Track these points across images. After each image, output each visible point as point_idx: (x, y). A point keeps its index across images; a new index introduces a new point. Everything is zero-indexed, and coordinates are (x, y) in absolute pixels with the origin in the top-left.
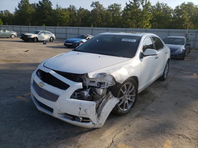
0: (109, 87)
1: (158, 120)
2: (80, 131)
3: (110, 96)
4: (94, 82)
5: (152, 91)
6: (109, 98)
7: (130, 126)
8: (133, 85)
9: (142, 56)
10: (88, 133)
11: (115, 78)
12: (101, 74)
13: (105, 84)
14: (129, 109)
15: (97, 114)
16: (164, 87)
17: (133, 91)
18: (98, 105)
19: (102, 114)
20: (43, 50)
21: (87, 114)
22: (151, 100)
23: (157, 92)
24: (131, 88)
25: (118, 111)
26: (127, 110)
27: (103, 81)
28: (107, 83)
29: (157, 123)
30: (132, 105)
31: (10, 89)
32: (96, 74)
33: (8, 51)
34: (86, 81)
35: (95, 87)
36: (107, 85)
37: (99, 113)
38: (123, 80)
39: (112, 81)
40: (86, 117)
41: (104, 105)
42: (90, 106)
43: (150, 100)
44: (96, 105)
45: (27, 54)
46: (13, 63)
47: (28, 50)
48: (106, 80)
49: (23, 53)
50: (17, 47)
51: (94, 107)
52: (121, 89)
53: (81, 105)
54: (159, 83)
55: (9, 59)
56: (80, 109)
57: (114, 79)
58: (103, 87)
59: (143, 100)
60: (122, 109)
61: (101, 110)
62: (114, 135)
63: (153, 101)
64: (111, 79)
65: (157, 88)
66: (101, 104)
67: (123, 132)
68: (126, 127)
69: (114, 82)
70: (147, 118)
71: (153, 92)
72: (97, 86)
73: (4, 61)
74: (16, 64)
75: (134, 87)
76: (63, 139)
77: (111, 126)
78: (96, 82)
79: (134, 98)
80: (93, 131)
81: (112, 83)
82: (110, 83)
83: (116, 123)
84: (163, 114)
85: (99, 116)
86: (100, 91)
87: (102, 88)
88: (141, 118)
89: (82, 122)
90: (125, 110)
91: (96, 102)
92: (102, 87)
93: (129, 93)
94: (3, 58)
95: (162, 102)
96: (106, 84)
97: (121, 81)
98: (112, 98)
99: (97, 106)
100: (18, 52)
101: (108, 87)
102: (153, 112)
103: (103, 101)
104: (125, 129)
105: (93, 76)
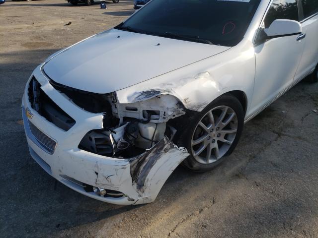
0: (171, 120)
1: (282, 188)
2: (107, 209)
3: (164, 145)
4: (136, 110)
5: (284, 109)
6: (163, 151)
7: (214, 202)
8: (233, 111)
9: (262, 38)
10: (122, 214)
11: (182, 102)
12: (148, 94)
13: (159, 114)
14: (219, 160)
15: (136, 184)
16: (311, 98)
17: (232, 121)
18: (135, 167)
19: (149, 183)
20: (96, 20)
21: (113, 185)
22: (277, 133)
23: (293, 114)
24: (227, 116)
25: (192, 167)
26: (215, 160)
27: (154, 108)
28: (165, 112)
29: (278, 196)
30: (227, 150)
31: (14, 105)
32: (135, 93)
33: (40, 24)
34: (116, 107)
35: (139, 121)
36: (163, 116)
37: (142, 182)
38: (203, 104)
39: (176, 107)
40: (112, 189)
41: (151, 165)
42: (117, 170)
43: (274, 132)
44: (131, 167)
45: (68, 29)
46: (39, 48)
47: (70, 23)
48: (162, 107)
49: (62, 27)
50: (57, 16)
51: (127, 171)
52: (201, 123)
53: (97, 166)
54: (303, 89)
55: (35, 41)
56: (97, 174)
57: (180, 104)
58: (156, 121)
59: (258, 133)
60: (204, 160)
61: (145, 175)
62: (175, 223)
63: (280, 135)
64: (172, 105)
65: (296, 100)
66: (144, 165)
67: (195, 218)
68: (204, 204)
69: (181, 110)
70: (257, 181)
71: (283, 112)
72: (141, 117)
73: (25, 45)
74: (43, 50)
75: (233, 114)
76: (68, 228)
77: (174, 200)
78: (140, 110)
79: (235, 137)
80: (132, 211)
81: (175, 113)
82: (170, 113)
83: (186, 191)
84: (297, 173)
85: (141, 186)
86: (147, 130)
87: (152, 124)
88: (243, 180)
89: (106, 196)
90: (210, 161)
91: (130, 162)
92: (152, 121)
93: (222, 128)
94: (27, 39)
95: (300, 138)
96: (162, 114)
97: (199, 106)
98: (171, 150)
99: (133, 169)
100: (54, 27)
101: (166, 120)
102: (275, 165)
103: (147, 158)
104: (201, 211)
105: (129, 98)
